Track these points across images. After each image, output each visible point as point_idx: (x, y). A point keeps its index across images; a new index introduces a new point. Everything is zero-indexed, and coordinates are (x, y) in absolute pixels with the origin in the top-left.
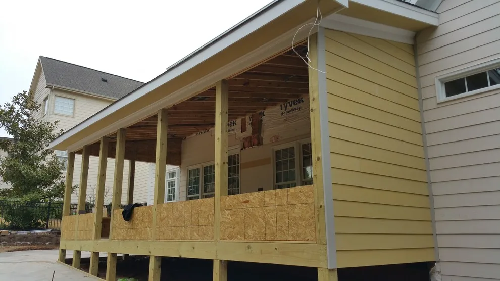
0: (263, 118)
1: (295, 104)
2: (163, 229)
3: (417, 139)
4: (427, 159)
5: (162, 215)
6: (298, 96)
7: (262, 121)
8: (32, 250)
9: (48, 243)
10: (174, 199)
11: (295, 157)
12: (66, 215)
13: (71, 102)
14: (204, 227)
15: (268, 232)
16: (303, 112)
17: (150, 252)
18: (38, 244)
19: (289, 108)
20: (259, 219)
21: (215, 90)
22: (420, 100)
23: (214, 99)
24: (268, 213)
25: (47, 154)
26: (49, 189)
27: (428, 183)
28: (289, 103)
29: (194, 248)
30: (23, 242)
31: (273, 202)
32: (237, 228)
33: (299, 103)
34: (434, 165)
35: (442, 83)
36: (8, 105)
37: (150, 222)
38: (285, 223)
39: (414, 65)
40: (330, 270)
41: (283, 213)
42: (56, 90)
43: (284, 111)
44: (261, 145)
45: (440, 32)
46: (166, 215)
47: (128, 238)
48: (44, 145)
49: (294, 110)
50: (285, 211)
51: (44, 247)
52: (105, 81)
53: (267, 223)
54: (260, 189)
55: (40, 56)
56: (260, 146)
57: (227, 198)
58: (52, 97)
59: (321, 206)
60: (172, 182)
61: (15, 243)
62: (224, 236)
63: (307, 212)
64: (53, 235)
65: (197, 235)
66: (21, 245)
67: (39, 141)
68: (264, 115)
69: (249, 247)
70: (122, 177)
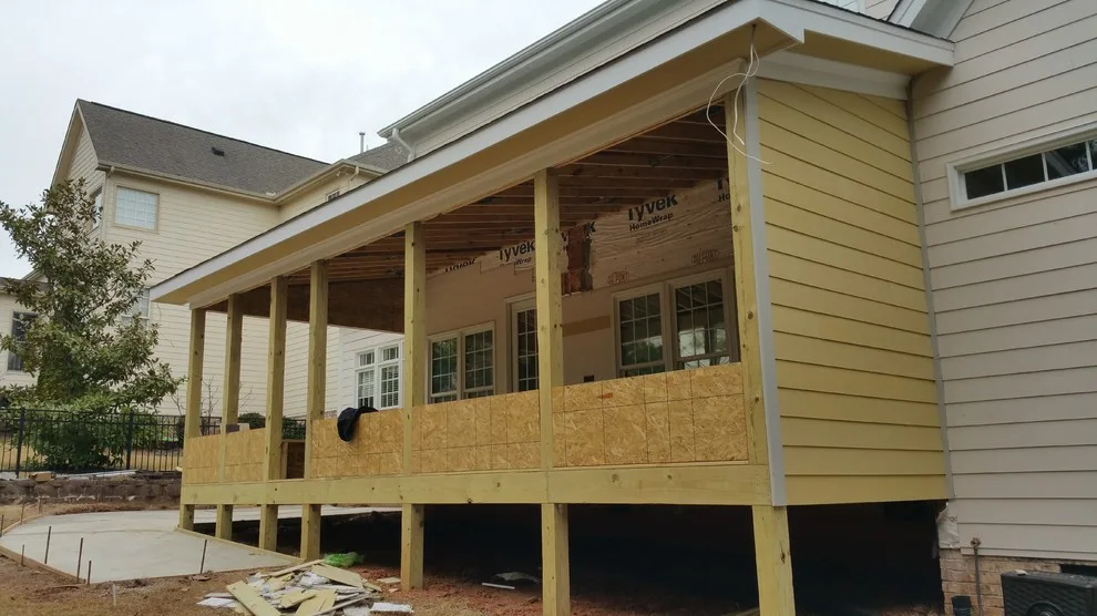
0: (592, 236)
1: (659, 209)
2: (429, 453)
3: (913, 277)
4: (931, 314)
5: (425, 427)
6: (665, 193)
7: (589, 241)
8: (101, 511)
9: (132, 497)
10: (396, 403)
11: (662, 314)
12: (194, 435)
13: (151, 200)
14: (518, 445)
15: (652, 448)
16: (676, 225)
17: (402, 498)
18: (112, 500)
19: (647, 216)
20: (635, 427)
21: (533, 184)
22: (919, 204)
23: (532, 201)
24: (653, 414)
25: (116, 313)
26: (125, 386)
27: (934, 359)
28: (647, 205)
29: (499, 485)
30: (81, 496)
31: (662, 394)
32: (589, 445)
33: (669, 206)
34: (943, 325)
35: (960, 172)
36: (34, 208)
37: (399, 440)
38: (688, 432)
39: (908, 139)
40: (777, 508)
41: (683, 414)
42: (120, 174)
43: (635, 222)
44: (588, 290)
45: (958, 76)
46: (432, 426)
47: (349, 473)
48: (111, 293)
49: (656, 220)
50: (686, 410)
51: (124, 505)
52: (219, 153)
53: (651, 432)
54: (589, 379)
55: (79, 100)
56: (587, 294)
57: (567, 390)
58: (110, 188)
59: (757, 399)
60: (391, 368)
61: (66, 498)
62: (561, 460)
63: (731, 410)
64: (141, 482)
65: (503, 461)
66: (78, 502)
67: (101, 283)
68: (594, 231)
69: (615, 477)
70: (325, 357)
